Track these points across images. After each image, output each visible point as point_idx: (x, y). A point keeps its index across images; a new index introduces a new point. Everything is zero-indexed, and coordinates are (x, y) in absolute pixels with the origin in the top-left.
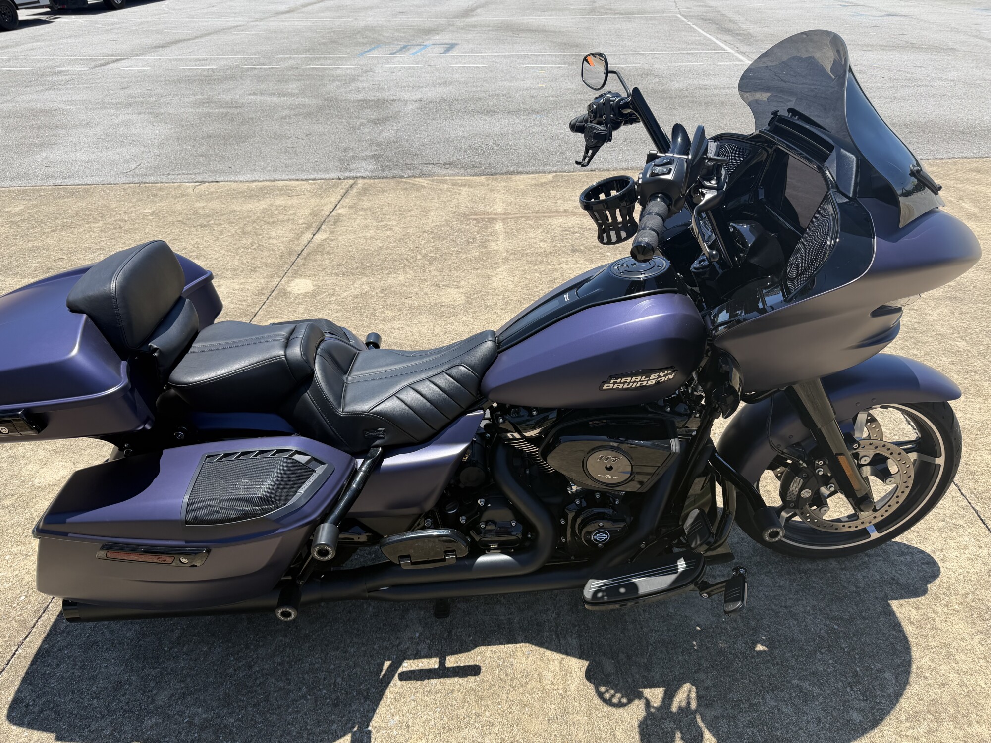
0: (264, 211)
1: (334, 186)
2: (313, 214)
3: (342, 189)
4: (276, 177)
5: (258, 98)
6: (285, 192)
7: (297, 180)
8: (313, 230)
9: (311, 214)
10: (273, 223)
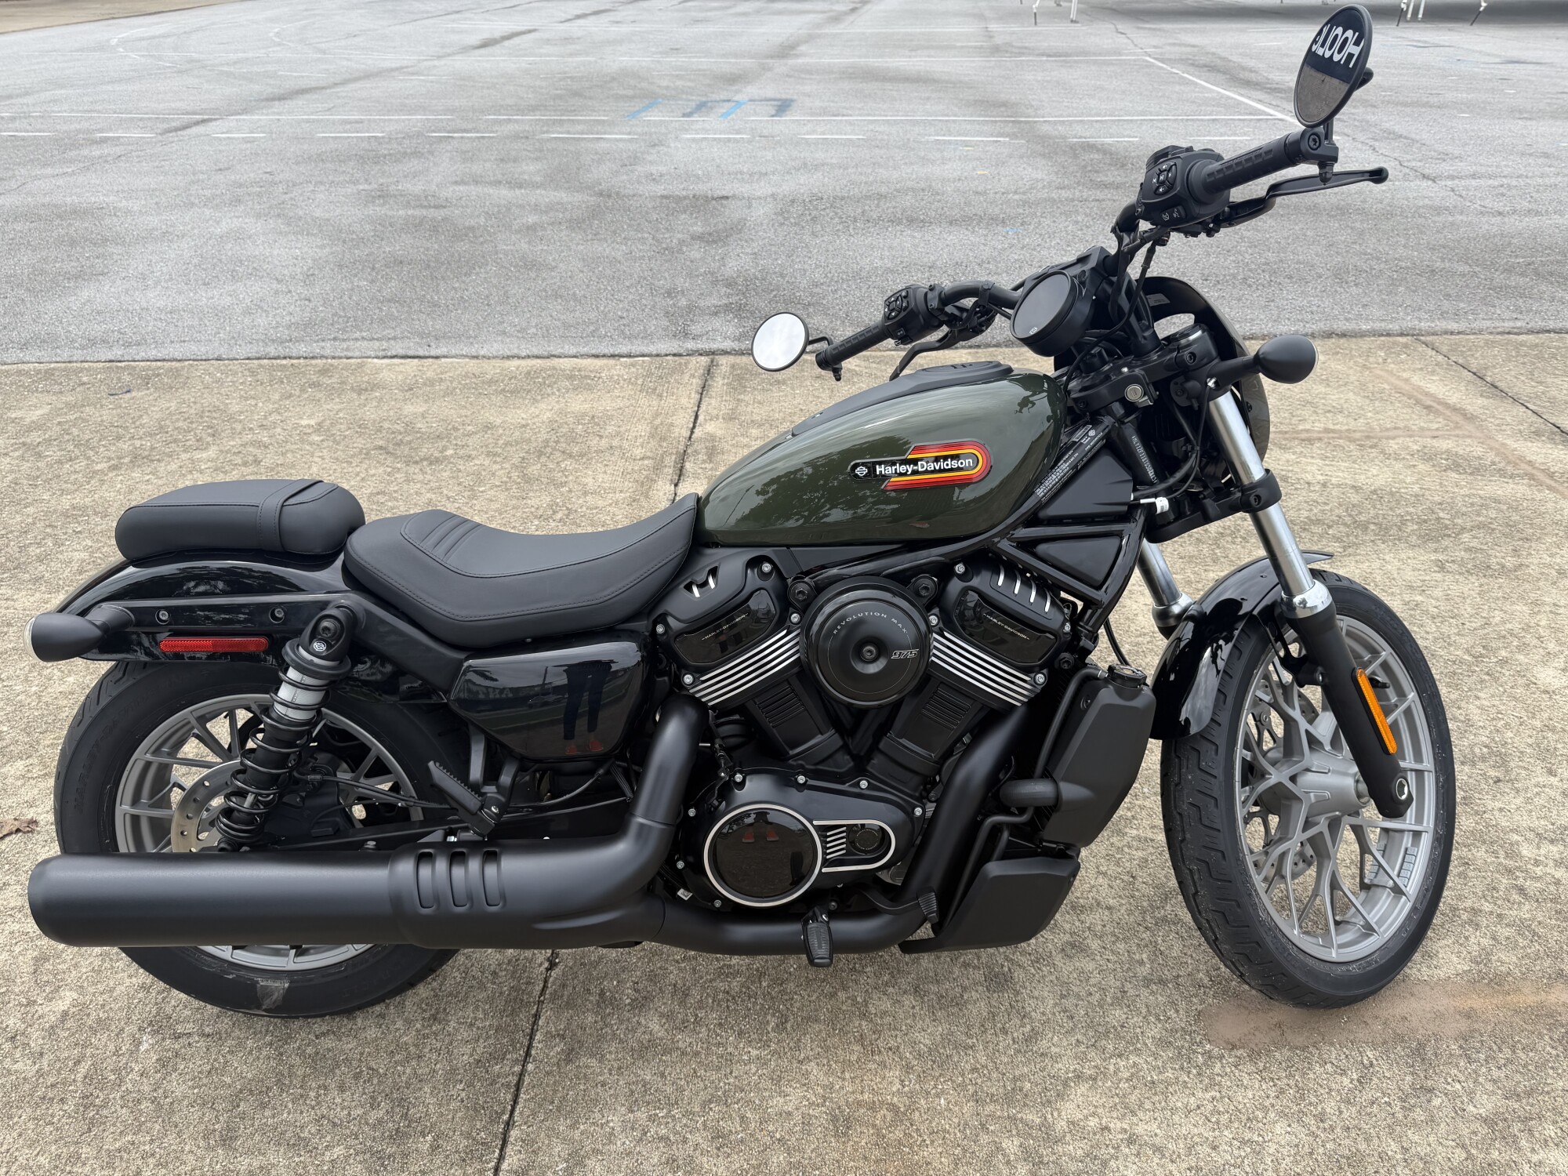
0: (553, 427)
1: (673, 371)
2: (658, 434)
3: (693, 376)
4: (553, 349)
5: (474, 190)
6: (582, 382)
7: (596, 356)
8: (669, 471)
9: (652, 436)
10: (582, 455)
